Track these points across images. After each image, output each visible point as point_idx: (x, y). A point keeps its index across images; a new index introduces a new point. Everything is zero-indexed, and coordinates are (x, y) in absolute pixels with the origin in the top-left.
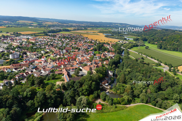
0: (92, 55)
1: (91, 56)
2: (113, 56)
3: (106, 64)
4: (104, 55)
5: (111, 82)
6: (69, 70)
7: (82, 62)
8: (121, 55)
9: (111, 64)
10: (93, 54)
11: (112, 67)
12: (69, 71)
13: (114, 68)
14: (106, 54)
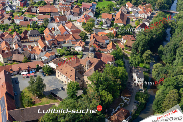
0: (91, 15)
1: (87, 18)
2: (148, 17)
3: (126, 46)
4: (122, 15)
5: (137, 111)
6: (18, 73)
7: (60, 40)
8: (168, 13)
9: (140, 49)
10: (92, 11)
11: (144, 58)
12: (19, 77)
13: (149, 61)
14: (128, 13)
